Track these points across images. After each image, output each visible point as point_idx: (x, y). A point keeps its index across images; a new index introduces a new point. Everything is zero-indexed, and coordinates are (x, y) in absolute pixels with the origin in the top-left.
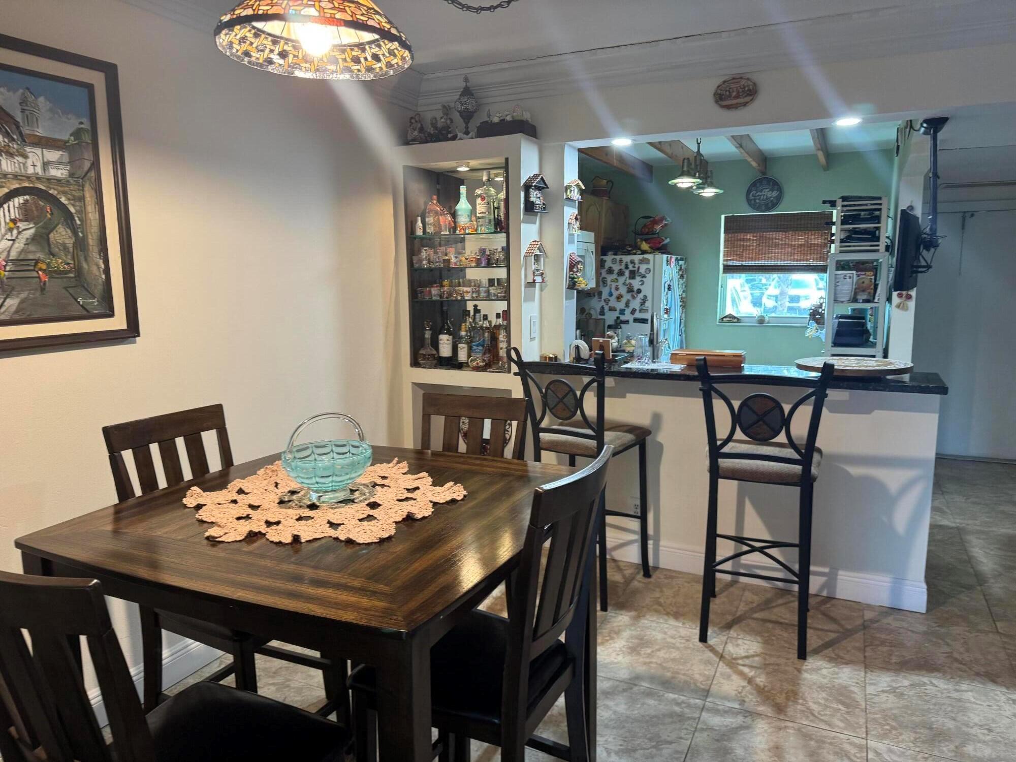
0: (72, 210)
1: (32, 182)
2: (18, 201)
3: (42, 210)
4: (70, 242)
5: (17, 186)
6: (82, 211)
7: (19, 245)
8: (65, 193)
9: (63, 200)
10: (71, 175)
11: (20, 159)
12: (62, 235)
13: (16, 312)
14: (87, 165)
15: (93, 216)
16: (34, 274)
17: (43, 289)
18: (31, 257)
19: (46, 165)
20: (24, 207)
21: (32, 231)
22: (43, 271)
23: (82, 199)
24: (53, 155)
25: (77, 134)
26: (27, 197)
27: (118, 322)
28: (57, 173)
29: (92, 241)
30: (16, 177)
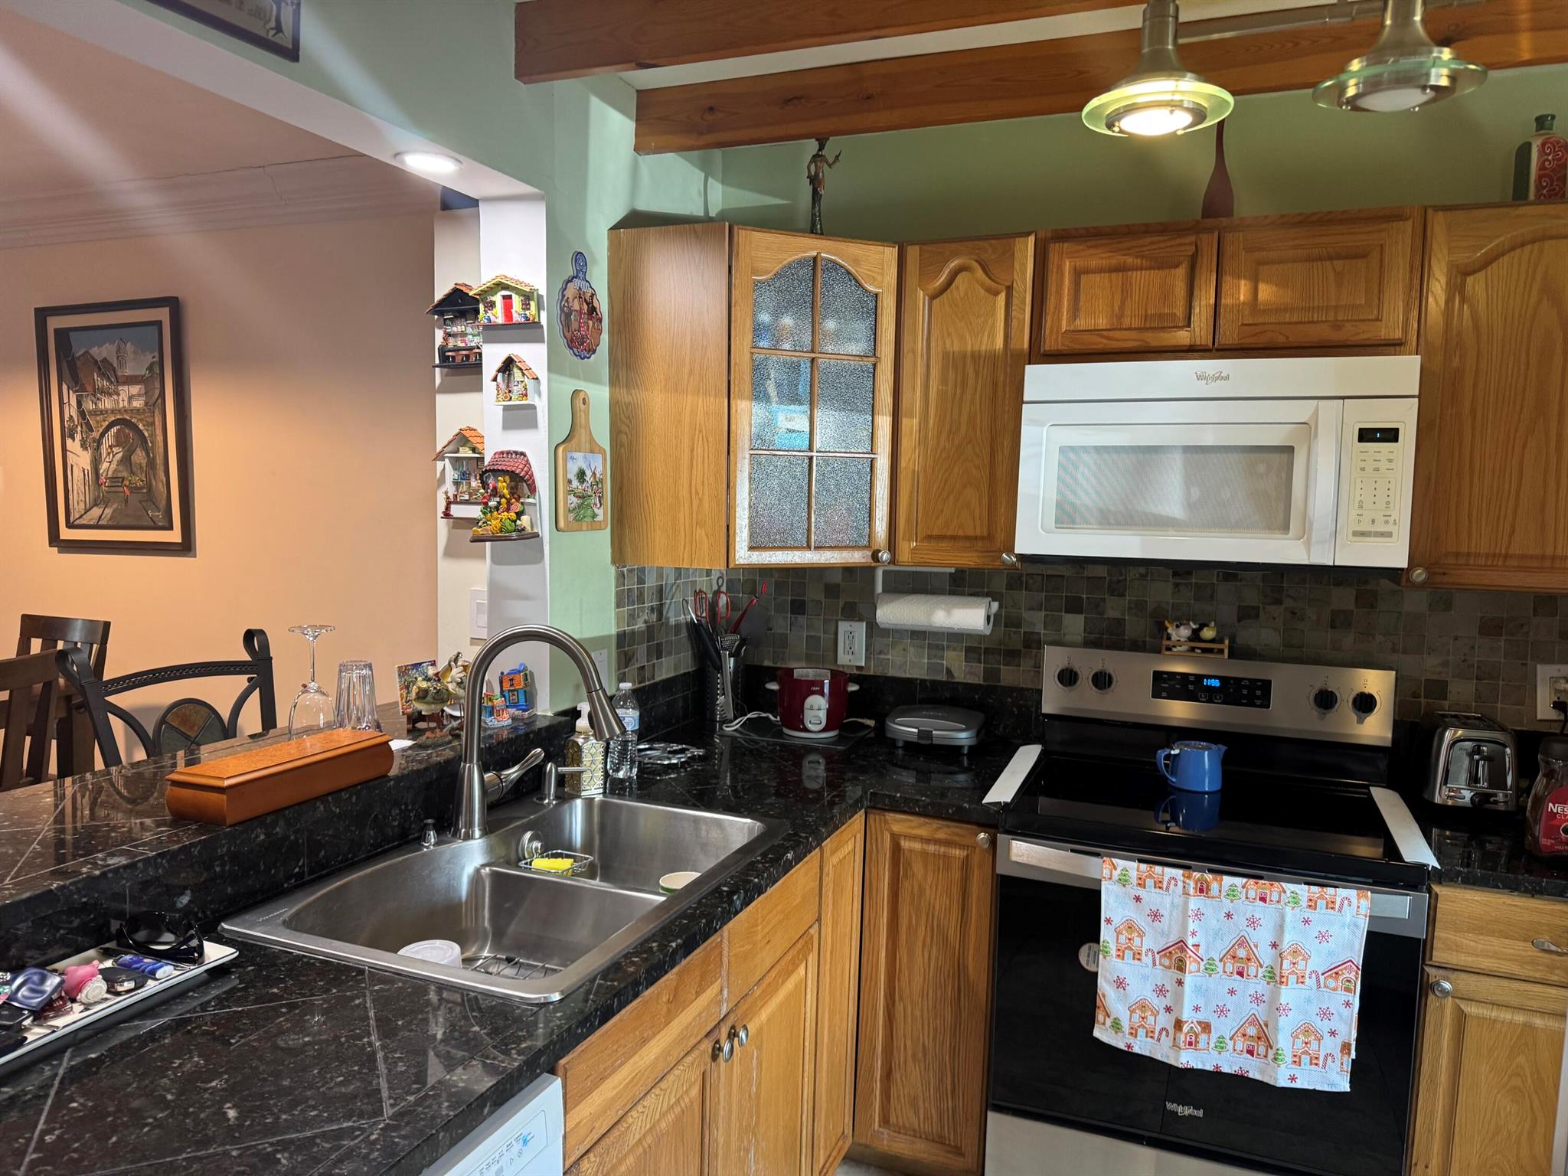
0: (146, 434)
1: (121, 414)
2: (114, 430)
3: (127, 436)
4: (144, 462)
5: (113, 419)
6: (153, 435)
7: (113, 466)
8: (141, 420)
9: (141, 426)
10: (146, 404)
11: (115, 397)
12: (139, 457)
13: (110, 519)
14: (157, 392)
15: (160, 438)
16: (121, 489)
17: (126, 502)
18: (119, 475)
19: (130, 398)
20: (117, 435)
21: (121, 454)
22: (127, 487)
23: (153, 424)
24: (135, 389)
25: (150, 368)
26: (119, 427)
27: (175, 536)
28: (138, 404)
29: (159, 461)
30: (113, 411)
